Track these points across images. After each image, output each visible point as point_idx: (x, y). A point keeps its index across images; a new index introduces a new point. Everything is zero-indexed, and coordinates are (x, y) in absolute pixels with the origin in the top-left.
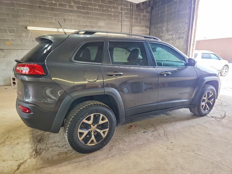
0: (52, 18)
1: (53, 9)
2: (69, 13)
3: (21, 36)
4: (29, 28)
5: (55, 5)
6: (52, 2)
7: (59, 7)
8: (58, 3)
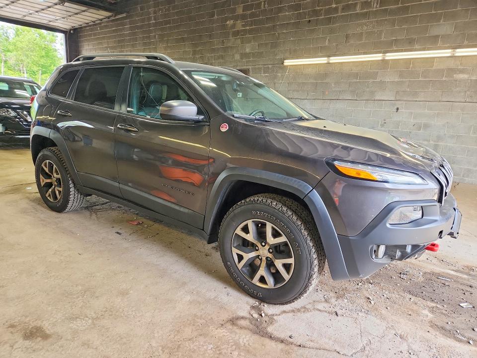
0: (325, 38)
1: (329, 21)
2: (360, 20)
3: (275, 77)
4: (287, 63)
5: (336, 9)
6: (331, 7)
7: (342, 13)
8: (340, 6)
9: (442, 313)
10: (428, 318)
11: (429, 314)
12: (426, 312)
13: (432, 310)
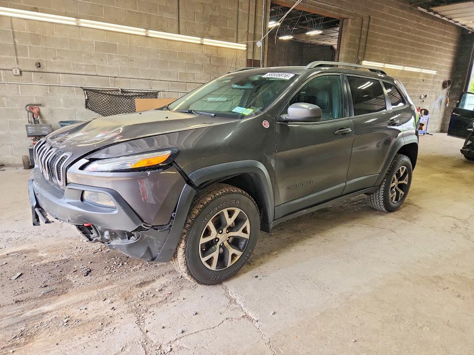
9: (33, 260)
10: (40, 253)
11: (41, 255)
12: (45, 255)
13: (41, 259)
